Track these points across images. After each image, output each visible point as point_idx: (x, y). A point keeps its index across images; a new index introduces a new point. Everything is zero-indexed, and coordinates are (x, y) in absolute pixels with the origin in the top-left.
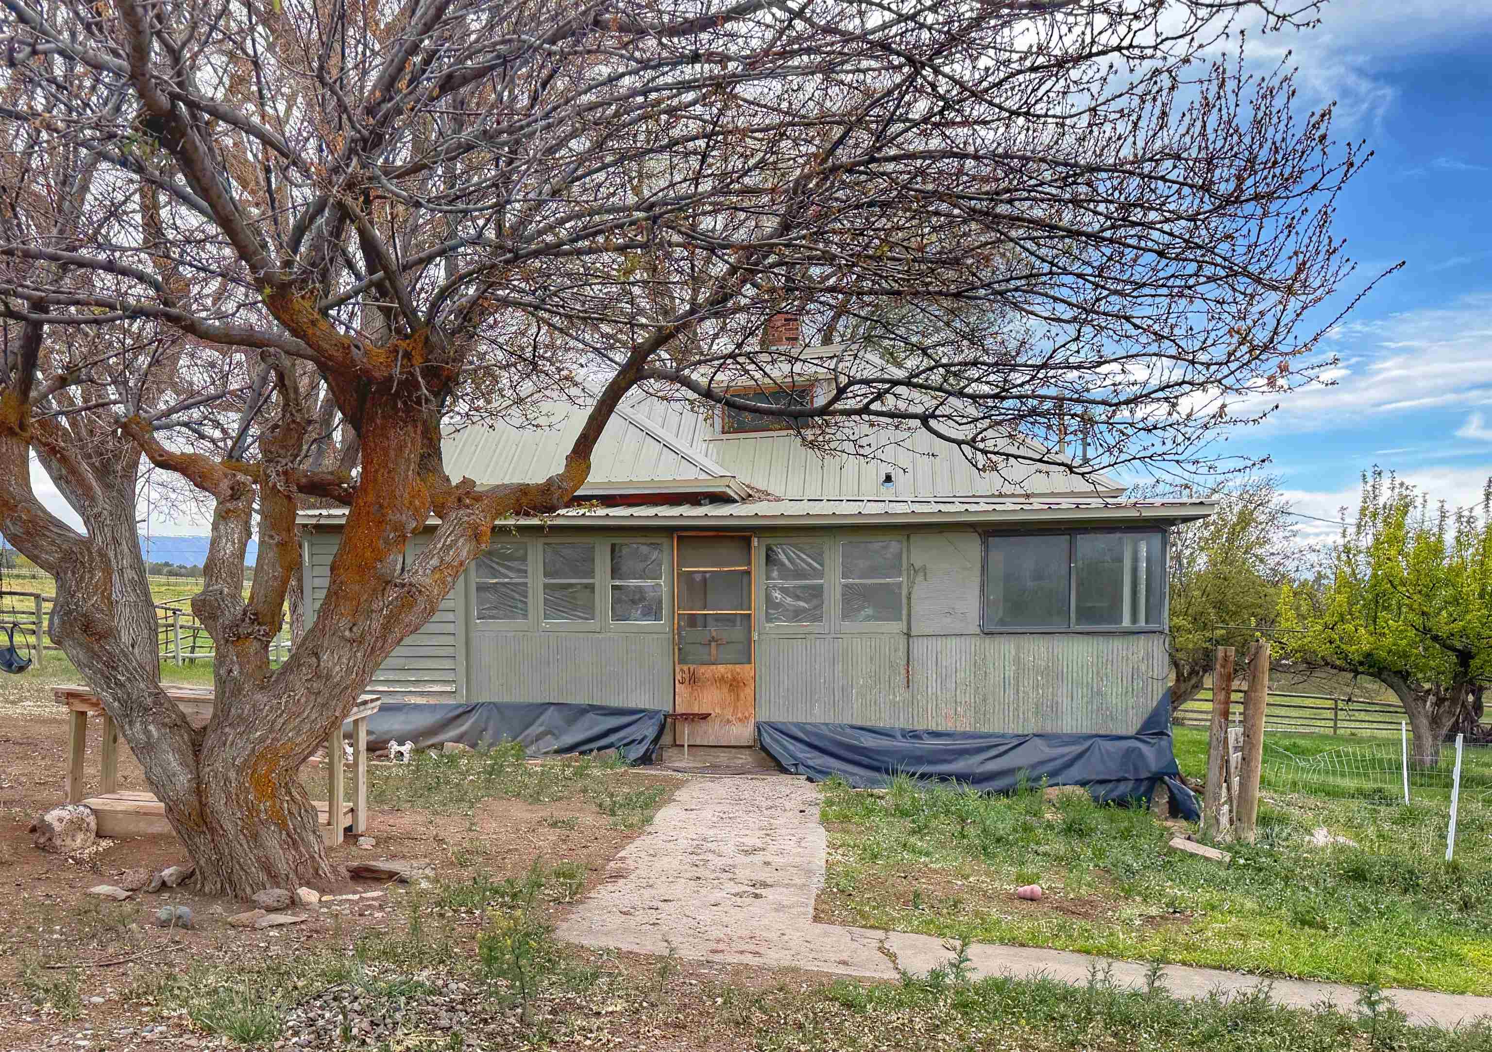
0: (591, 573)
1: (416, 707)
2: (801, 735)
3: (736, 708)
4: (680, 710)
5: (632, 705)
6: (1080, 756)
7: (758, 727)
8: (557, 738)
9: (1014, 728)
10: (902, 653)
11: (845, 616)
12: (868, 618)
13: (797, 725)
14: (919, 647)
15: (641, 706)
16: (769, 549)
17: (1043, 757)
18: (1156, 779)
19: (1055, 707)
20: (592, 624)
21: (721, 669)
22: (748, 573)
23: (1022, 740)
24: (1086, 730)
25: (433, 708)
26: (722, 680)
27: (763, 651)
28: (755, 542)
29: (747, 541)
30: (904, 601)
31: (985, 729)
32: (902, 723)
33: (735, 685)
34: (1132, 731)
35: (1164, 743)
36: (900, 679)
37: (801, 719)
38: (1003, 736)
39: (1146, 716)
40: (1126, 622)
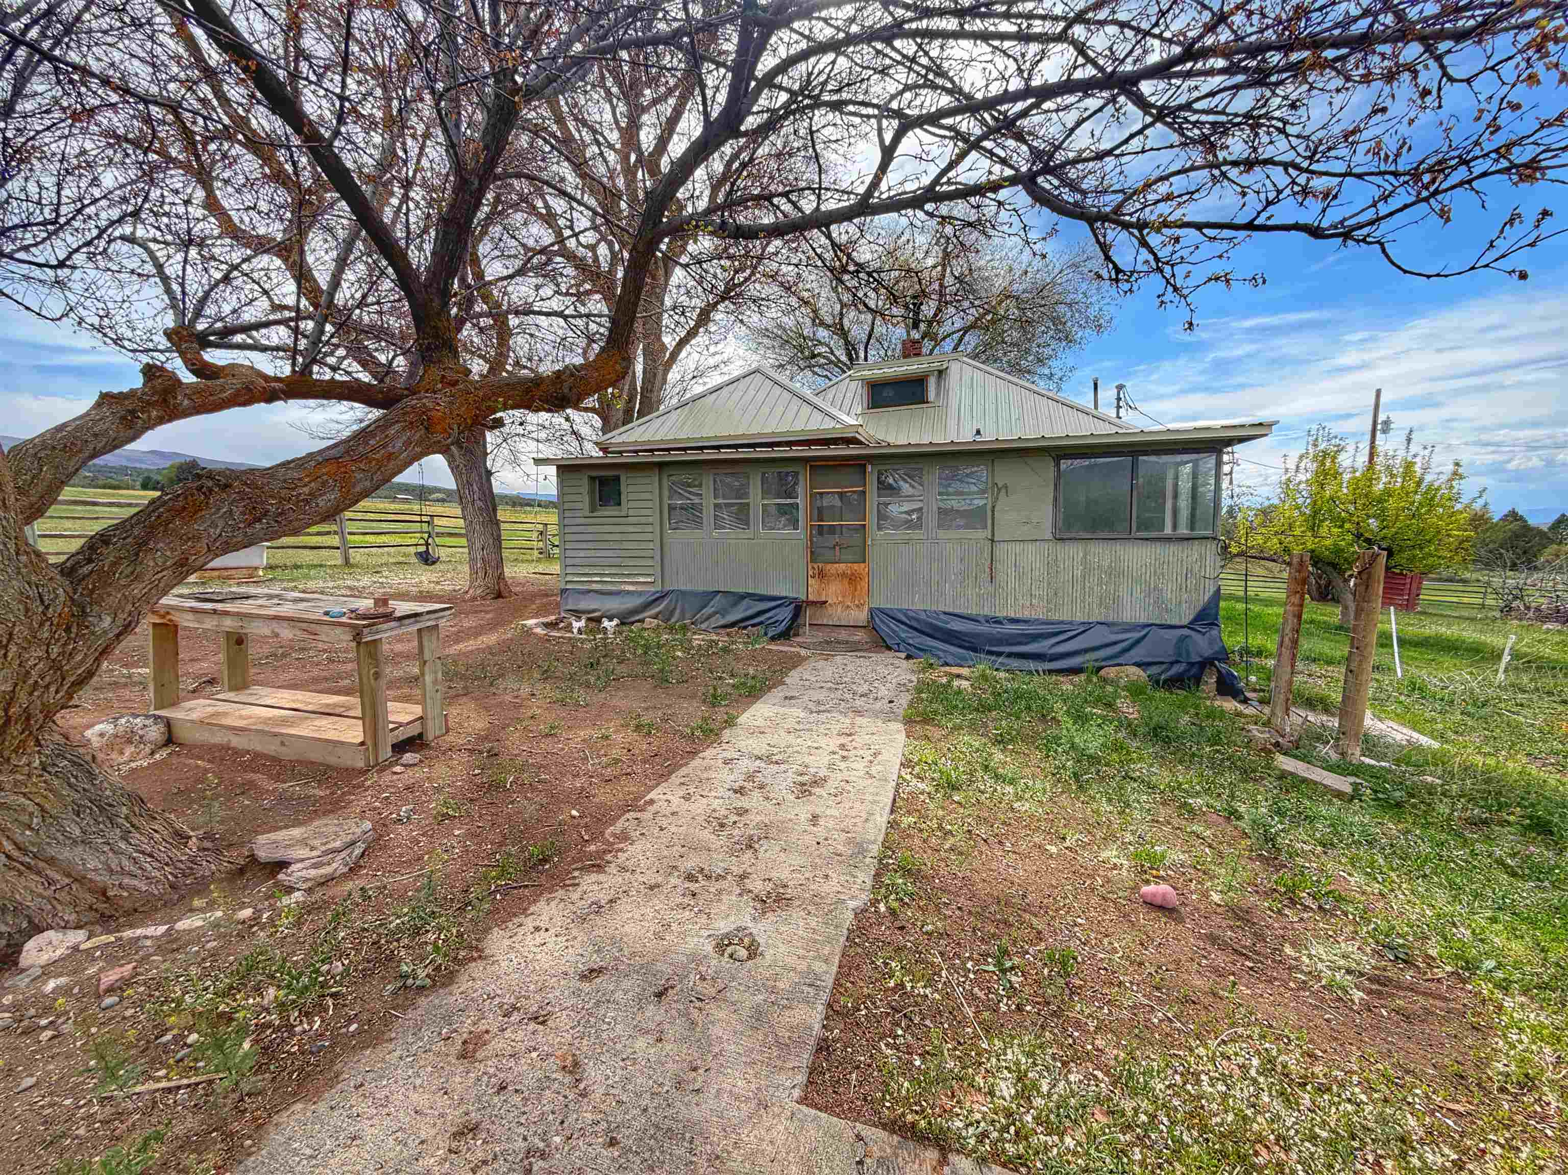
0: (746, 495)
1: (628, 592)
2: (904, 619)
3: (854, 597)
4: (811, 598)
5: (776, 593)
6: (1138, 641)
7: (871, 610)
8: (723, 616)
9: (1079, 617)
10: (987, 555)
11: (939, 526)
12: (959, 527)
13: (900, 610)
14: (1001, 550)
15: (784, 594)
16: (880, 474)
17: (1107, 641)
18: (1206, 663)
19: (1116, 599)
20: (749, 533)
21: (842, 566)
22: (864, 492)
23: (1088, 627)
24: (1144, 620)
25: (640, 593)
26: (844, 575)
27: (873, 553)
28: (869, 468)
29: (864, 466)
30: (989, 513)
31: (1056, 617)
32: (987, 611)
33: (853, 579)
34: (1185, 622)
35: (1214, 632)
36: (986, 576)
37: (905, 606)
38: (1071, 623)
39: (1199, 608)
40: (1168, 530)
